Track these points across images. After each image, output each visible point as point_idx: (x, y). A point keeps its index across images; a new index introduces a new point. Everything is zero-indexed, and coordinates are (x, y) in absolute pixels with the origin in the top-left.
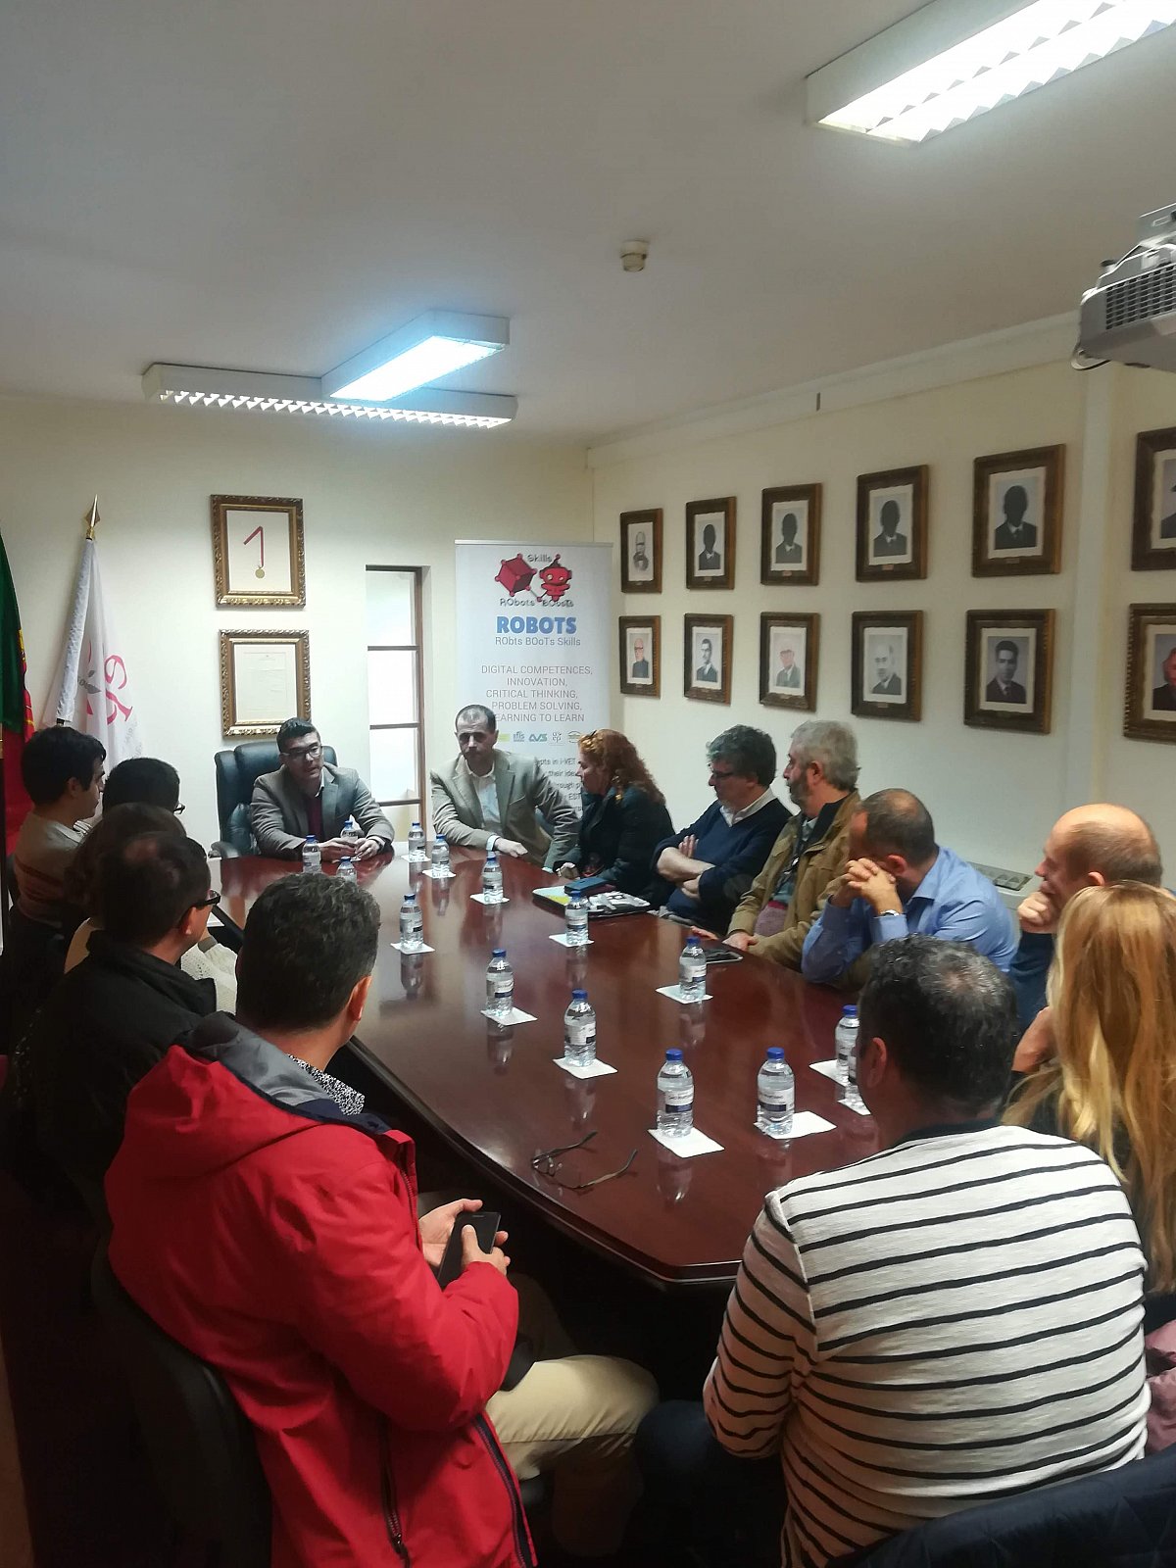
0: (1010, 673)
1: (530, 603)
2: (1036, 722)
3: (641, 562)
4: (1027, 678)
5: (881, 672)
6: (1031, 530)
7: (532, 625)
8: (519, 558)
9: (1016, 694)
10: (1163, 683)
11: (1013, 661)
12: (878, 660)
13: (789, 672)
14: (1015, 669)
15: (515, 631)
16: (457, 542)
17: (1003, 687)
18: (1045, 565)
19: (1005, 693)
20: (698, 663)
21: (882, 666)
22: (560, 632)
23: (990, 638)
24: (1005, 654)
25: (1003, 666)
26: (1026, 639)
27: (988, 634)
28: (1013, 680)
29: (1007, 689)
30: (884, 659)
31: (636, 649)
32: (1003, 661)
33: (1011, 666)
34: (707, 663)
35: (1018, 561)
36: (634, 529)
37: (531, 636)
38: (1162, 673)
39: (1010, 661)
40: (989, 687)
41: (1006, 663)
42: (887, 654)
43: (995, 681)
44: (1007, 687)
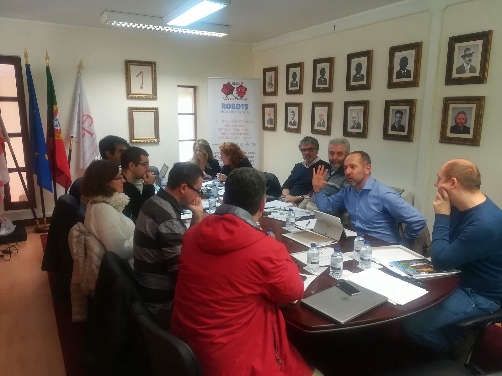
0: (400, 121)
1: (232, 99)
2: (408, 138)
3: (270, 85)
4: (405, 122)
5: (354, 121)
6: (409, 72)
7: (233, 106)
8: (229, 83)
9: (402, 128)
10: (454, 124)
11: (401, 117)
12: (353, 118)
13: (322, 122)
14: (402, 120)
15: (228, 108)
16: (208, 77)
17: (397, 126)
18: (414, 84)
19: (398, 128)
20: (290, 119)
21: (354, 119)
22: (243, 109)
23: (393, 110)
24: (398, 115)
25: (397, 119)
26: (406, 110)
27: (392, 108)
28: (401, 124)
30: (355, 117)
31: (268, 115)
32: (397, 117)
33: (400, 119)
34: (293, 119)
35: (404, 83)
36: (268, 74)
37: (233, 110)
38: (454, 121)
39: (400, 117)
40: (392, 126)
41: (398, 118)
42: (356, 116)
43: (394, 124)
44: (398, 126)
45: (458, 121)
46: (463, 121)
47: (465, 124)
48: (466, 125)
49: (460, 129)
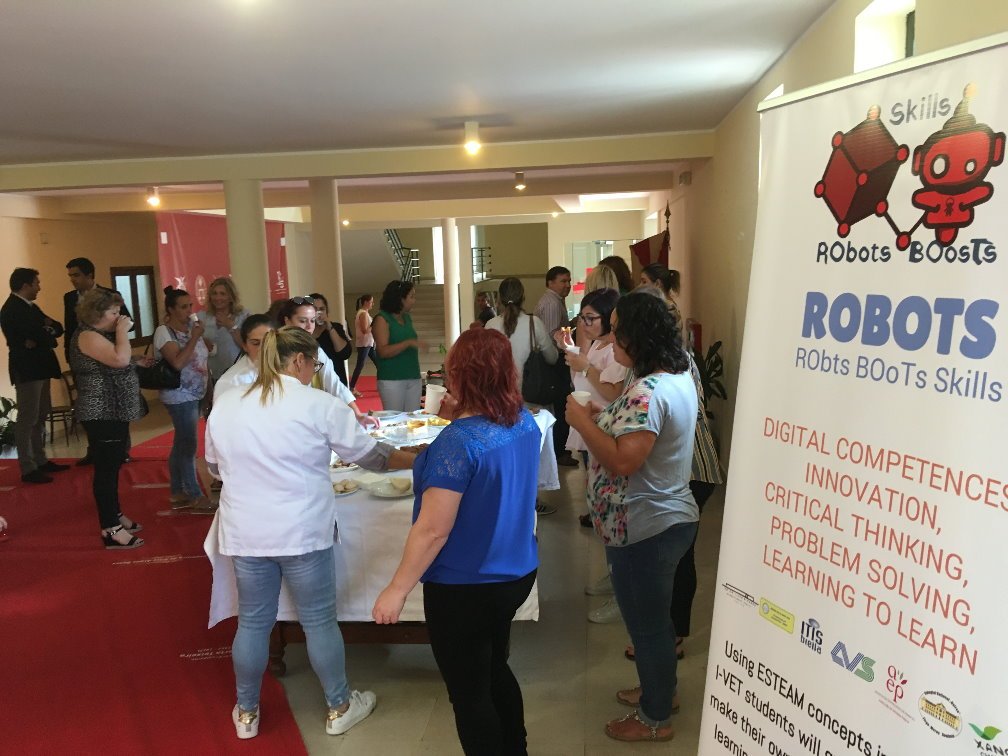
7: (877, 320)
15: (839, 334)
22: (944, 348)
37: (871, 352)
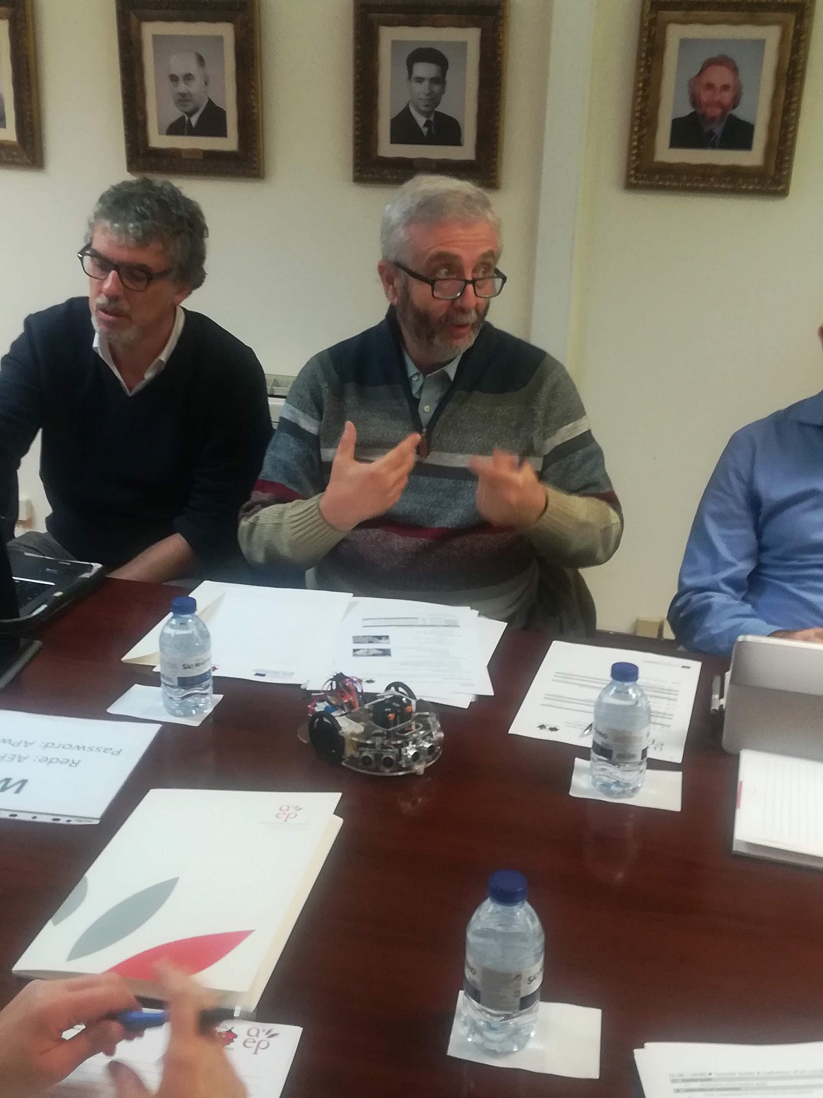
0: (434, 100)
2: (480, 174)
4: (463, 104)
5: (183, 99)
9: (446, 131)
10: (687, 110)
11: (440, 80)
12: (174, 78)
14: (443, 91)
17: (421, 121)
19: (425, 130)
21: (182, 87)
23: (395, 44)
24: (424, 70)
25: (422, 89)
26: (463, 46)
27: (390, 35)
28: (439, 109)
29: (427, 124)
30: (188, 77)
32: (420, 80)
33: (436, 88)
38: (686, 97)
39: (434, 81)
40: (395, 122)
41: (426, 83)
42: (193, 68)
43: (406, 111)
44: (427, 122)
45: (705, 96)
46: (727, 97)
47: (734, 107)
48: (740, 113)
49: (711, 133)
